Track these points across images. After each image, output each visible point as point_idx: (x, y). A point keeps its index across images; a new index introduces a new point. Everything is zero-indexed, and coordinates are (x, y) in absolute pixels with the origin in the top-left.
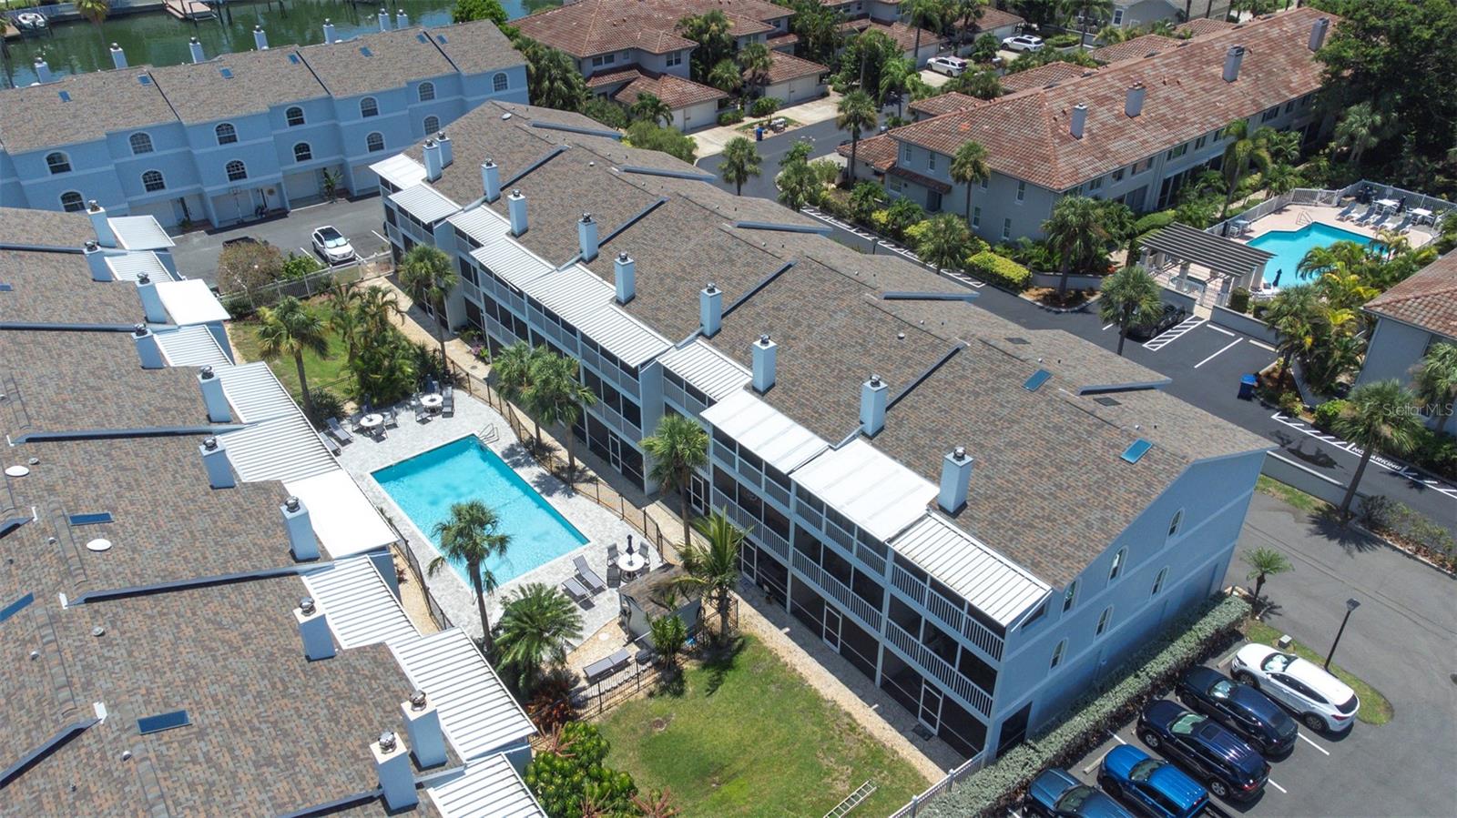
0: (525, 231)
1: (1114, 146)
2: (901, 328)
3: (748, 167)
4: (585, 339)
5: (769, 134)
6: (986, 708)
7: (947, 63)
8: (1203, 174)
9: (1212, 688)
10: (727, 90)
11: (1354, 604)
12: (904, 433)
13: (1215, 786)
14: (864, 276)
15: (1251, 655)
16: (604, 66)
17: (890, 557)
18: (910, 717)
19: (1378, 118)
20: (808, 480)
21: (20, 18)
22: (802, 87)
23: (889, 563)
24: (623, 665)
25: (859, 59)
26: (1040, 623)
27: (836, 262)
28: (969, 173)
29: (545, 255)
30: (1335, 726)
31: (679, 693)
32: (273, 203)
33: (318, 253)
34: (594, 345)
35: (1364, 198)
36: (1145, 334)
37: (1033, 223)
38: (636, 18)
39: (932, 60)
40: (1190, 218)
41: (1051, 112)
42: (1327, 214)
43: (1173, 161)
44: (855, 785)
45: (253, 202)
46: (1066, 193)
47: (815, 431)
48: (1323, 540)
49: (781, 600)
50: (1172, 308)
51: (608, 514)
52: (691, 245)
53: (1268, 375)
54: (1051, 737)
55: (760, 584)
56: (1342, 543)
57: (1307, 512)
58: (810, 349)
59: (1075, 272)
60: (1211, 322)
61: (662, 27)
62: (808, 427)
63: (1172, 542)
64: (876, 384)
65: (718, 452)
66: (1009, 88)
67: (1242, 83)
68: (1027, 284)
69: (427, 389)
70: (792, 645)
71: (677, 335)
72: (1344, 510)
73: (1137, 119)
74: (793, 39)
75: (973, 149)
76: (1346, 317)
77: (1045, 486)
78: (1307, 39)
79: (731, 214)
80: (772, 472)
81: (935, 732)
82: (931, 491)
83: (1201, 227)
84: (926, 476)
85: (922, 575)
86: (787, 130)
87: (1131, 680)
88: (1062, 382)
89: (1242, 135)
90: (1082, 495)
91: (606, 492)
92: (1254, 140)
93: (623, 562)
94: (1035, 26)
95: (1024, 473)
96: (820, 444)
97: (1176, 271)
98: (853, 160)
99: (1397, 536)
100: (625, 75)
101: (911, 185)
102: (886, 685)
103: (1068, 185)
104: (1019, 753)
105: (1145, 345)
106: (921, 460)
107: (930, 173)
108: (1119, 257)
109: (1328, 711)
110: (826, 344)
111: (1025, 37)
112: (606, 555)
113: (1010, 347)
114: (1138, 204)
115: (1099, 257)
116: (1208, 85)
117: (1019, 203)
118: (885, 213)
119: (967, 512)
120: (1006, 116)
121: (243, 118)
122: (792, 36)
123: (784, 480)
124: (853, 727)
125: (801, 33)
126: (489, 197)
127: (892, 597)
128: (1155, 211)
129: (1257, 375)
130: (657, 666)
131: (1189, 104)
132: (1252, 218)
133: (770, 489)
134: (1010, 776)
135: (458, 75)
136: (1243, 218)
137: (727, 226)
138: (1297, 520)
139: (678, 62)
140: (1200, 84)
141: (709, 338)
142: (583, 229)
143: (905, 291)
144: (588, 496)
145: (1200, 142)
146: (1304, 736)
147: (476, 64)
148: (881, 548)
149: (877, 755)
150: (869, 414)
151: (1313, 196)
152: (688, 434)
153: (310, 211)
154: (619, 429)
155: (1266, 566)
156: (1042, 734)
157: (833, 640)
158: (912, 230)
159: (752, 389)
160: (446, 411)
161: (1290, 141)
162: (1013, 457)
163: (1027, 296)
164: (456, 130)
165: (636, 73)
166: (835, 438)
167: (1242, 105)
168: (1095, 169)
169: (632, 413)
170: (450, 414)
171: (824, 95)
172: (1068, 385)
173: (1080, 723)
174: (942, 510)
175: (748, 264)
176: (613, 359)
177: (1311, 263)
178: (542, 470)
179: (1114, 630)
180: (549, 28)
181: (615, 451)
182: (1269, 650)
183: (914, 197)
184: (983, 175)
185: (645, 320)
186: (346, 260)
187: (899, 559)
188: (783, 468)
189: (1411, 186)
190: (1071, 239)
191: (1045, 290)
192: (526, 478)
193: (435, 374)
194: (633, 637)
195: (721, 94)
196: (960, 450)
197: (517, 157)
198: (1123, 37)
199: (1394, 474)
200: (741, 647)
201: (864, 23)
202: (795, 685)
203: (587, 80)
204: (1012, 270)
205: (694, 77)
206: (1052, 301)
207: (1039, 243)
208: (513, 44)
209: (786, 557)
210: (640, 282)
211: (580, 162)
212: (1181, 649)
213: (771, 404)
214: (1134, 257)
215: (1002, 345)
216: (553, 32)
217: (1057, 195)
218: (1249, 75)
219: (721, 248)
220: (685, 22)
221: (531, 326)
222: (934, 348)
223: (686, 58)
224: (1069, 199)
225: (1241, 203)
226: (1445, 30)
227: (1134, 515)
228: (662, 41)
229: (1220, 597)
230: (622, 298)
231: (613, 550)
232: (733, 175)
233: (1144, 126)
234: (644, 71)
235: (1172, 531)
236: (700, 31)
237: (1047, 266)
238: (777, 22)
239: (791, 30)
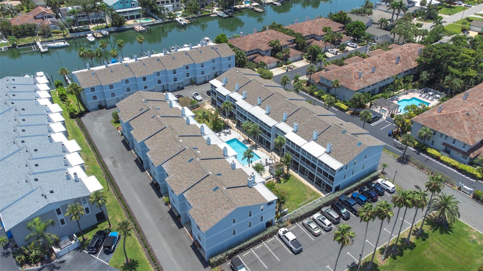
0: (246, 98)
1: (368, 80)
2: (320, 122)
3: (287, 82)
4: (260, 121)
5: (289, 70)
6: (332, 184)
7: (333, 51)
8: (389, 86)
9: (372, 185)
10: (280, 59)
11: (396, 172)
12: (321, 140)
13: (370, 199)
14: (314, 111)
15: (379, 181)
16: (251, 53)
17: (318, 160)
18: (320, 188)
19: (429, 75)
20: (304, 147)
21: (102, 32)
22: (297, 57)
23: (317, 161)
24: (270, 178)
25: (311, 51)
26: (341, 170)
27: (308, 108)
28: (336, 86)
29: (250, 104)
30: (391, 191)
31: (280, 183)
32: (181, 86)
33: (194, 98)
34: (262, 122)
35: (426, 92)
36: (371, 122)
37: (349, 97)
38: (258, 41)
39: (329, 50)
40: (384, 96)
41: (355, 72)
42: (417, 95)
43: (382, 83)
44: (310, 197)
45: (177, 86)
46: (356, 91)
47: (305, 139)
48: (398, 163)
49: (297, 169)
50: (377, 117)
51: (264, 154)
52: (280, 103)
53: (395, 132)
54: (343, 190)
55: (293, 166)
56: (401, 163)
57: (397, 158)
58: (304, 125)
59: (358, 108)
60: (386, 120)
61: (264, 43)
62: (304, 139)
63: (365, 160)
64: (316, 132)
65: (287, 142)
66: (347, 63)
67: (400, 65)
68: (347, 110)
69: (225, 129)
70: (300, 176)
71: (279, 121)
72: (403, 158)
73: (374, 74)
74: (295, 45)
75: (337, 81)
76: (409, 121)
77: (343, 149)
78: (417, 53)
79: (287, 97)
80: (297, 146)
81: (324, 190)
82: (325, 150)
83: (387, 99)
84: (324, 147)
85: (323, 163)
86: (294, 69)
87: (358, 183)
88: (348, 132)
89: (397, 78)
90: (350, 151)
91: (264, 150)
92: (399, 80)
93: (268, 161)
94: (356, 39)
95: (341, 147)
96: (306, 141)
97: (379, 108)
98: (310, 79)
99: (411, 163)
100: (255, 55)
101: (323, 86)
102: (316, 183)
103: (357, 89)
104: (338, 192)
105: (371, 124)
106: (323, 145)
107: (327, 84)
108: (368, 104)
109: (390, 189)
110: (307, 124)
111: (353, 43)
112: (265, 160)
113: (340, 126)
114: (373, 93)
115: (363, 105)
116: (392, 65)
117: (346, 92)
118: (317, 92)
119: (331, 153)
120: (345, 73)
121: (178, 69)
122: (295, 44)
123: (299, 147)
124: (310, 189)
125: (297, 43)
126: (237, 90)
127: (318, 167)
128: (377, 94)
129: (392, 131)
130: (276, 178)
131: (386, 70)
132: (400, 96)
133: (297, 149)
134: (336, 195)
135: (220, 57)
136: (397, 96)
137: (287, 99)
138: (394, 159)
139: (268, 52)
140: (390, 65)
141: (285, 122)
142: (259, 99)
143: (321, 114)
144: (259, 150)
145: (388, 79)
146: (386, 192)
147: (225, 55)
148: (316, 159)
149: (314, 193)
150: (315, 137)
151: (415, 91)
152: (283, 139)
153: (189, 88)
154: (266, 138)
155: (385, 166)
156: (342, 189)
157: (307, 176)
158: (323, 97)
159: (293, 131)
160: (229, 133)
161: (411, 78)
162: (339, 145)
163: (347, 113)
164: (226, 74)
165: (258, 54)
166: (308, 140)
167: (399, 70)
168: (363, 86)
169: (269, 135)
170: (230, 134)
171: (302, 59)
172: (349, 133)
173: (348, 188)
174: (327, 153)
175: (292, 108)
176: (266, 125)
177: (407, 108)
178: (250, 145)
179: (355, 174)
180: (237, 43)
181: (265, 142)
182: (383, 180)
183: (324, 89)
184: (339, 86)
185: (272, 118)
186: (201, 101)
187: (319, 160)
188: (300, 145)
189: (436, 90)
190: (356, 101)
191: (351, 112)
192: (248, 147)
193: (227, 126)
194: (272, 174)
195: (277, 60)
196: (330, 143)
197: (241, 82)
198: (376, 48)
199: (415, 152)
200: (290, 176)
201: (312, 40)
202: (300, 182)
203: (247, 56)
204: (344, 107)
205: (271, 56)
206: (352, 114)
207: (350, 101)
208: (232, 50)
209: (299, 161)
210: (270, 110)
211: (255, 84)
212: (367, 179)
213: (297, 134)
214: (371, 105)
215: (338, 125)
216: (238, 44)
217: (355, 92)
218: (402, 62)
219: (286, 104)
220: (270, 42)
221: (248, 117)
222: (326, 125)
223: (270, 51)
224: (356, 93)
225: (397, 92)
226: (444, 56)
227: (358, 154)
228: (265, 47)
229: (376, 171)
230: (267, 113)
231: (266, 159)
232: (284, 83)
233: (375, 75)
234: (260, 54)
235: (365, 158)
236: (274, 45)
237: (352, 106)
238: (291, 41)
239: (294, 42)
